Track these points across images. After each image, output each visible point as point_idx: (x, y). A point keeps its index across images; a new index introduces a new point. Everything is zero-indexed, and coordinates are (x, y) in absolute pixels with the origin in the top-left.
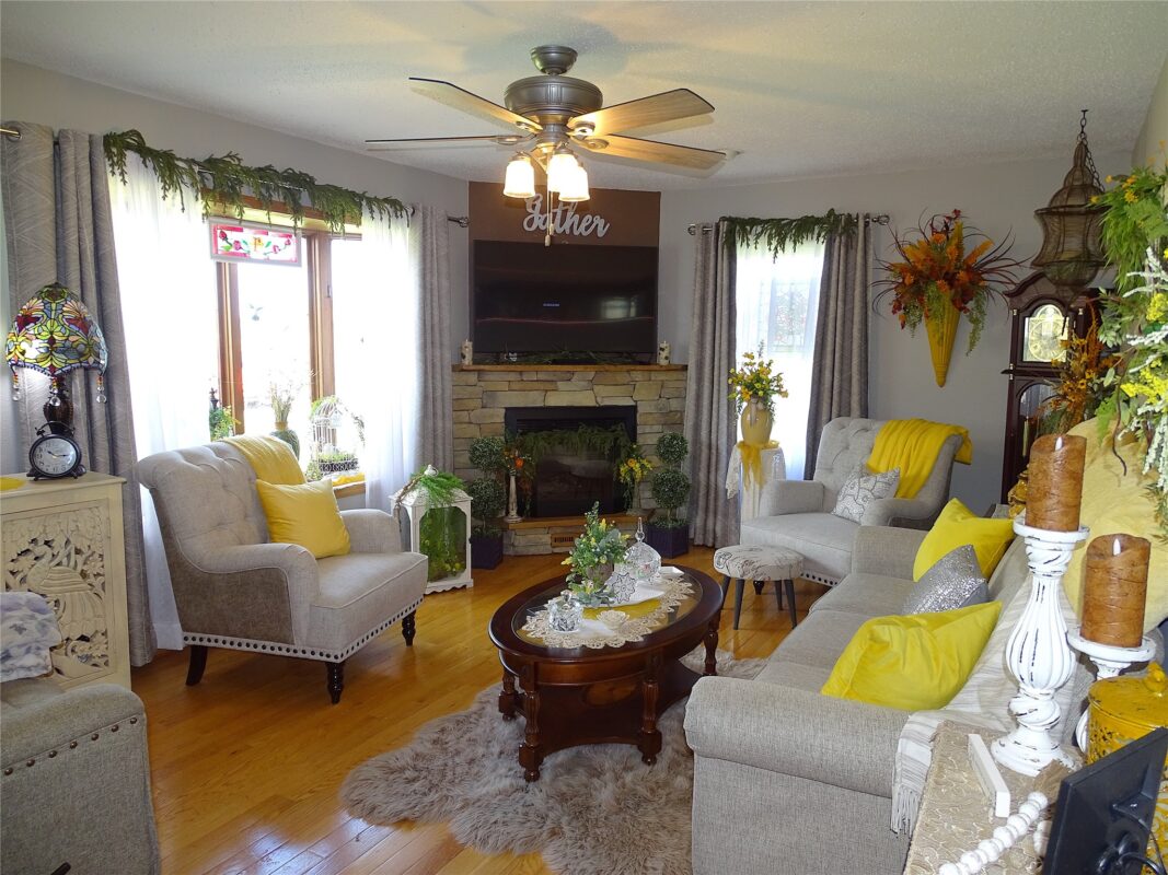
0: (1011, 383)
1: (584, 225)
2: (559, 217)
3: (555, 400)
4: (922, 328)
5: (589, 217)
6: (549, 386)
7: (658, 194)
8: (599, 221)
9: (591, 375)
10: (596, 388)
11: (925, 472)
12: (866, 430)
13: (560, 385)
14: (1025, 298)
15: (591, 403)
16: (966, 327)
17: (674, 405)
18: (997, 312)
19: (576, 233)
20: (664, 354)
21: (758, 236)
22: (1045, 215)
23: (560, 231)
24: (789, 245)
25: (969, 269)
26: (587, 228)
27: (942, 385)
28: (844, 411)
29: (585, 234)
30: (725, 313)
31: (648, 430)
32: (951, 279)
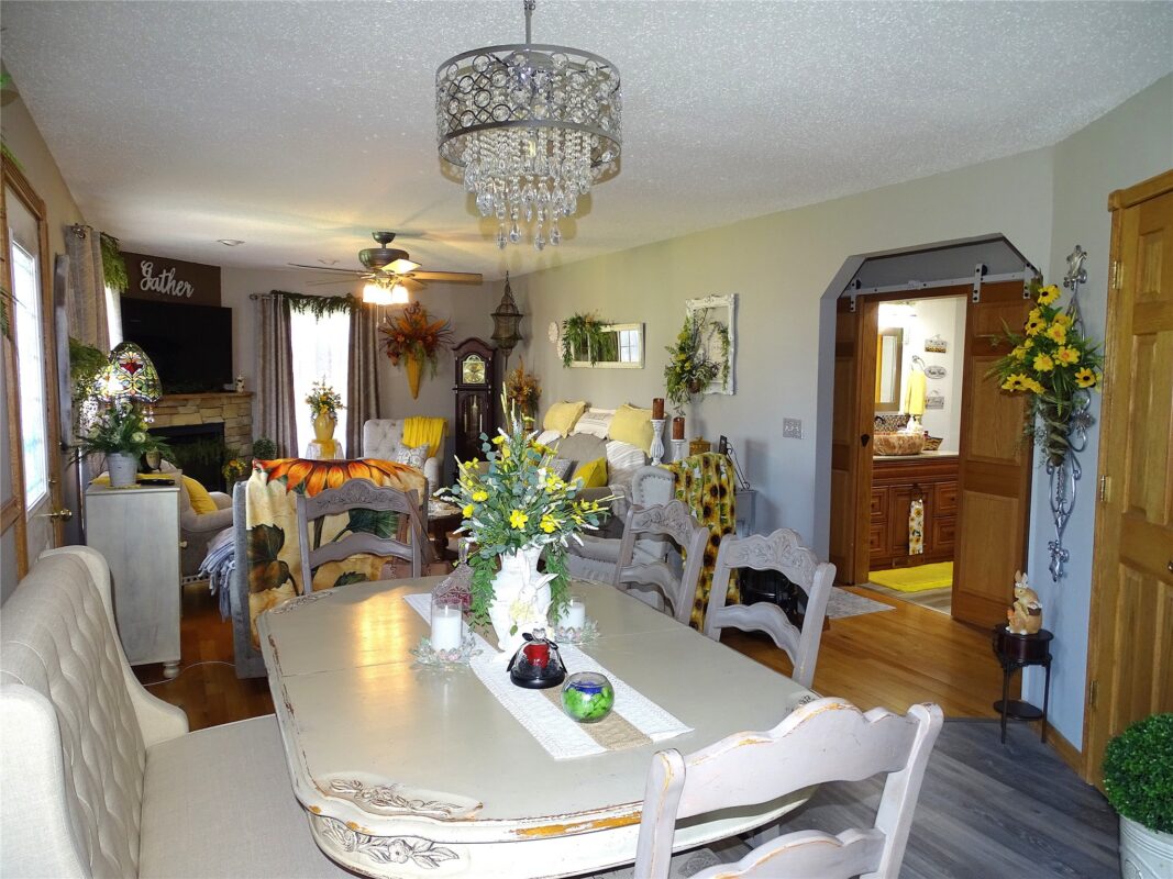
0: (457, 395)
1: (178, 288)
2: (163, 280)
3: (179, 421)
4: (402, 367)
5: (181, 282)
6: (173, 411)
7: (219, 268)
8: (188, 286)
9: (198, 402)
10: (202, 411)
11: (438, 444)
12: (394, 425)
13: (181, 409)
14: (462, 351)
15: (199, 422)
16: (429, 367)
17: (246, 420)
18: (446, 358)
19: (174, 293)
20: (240, 385)
21: (305, 306)
22: (496, 315)
23: (164, 291)
24: (326, 313)
25: (432, 335)
26: (180, 290)
27: (416, 398)
28: (367, 417)
29: (180, 294)
30: (285, 356)
31: (232, 439)
32: (424, 339)
